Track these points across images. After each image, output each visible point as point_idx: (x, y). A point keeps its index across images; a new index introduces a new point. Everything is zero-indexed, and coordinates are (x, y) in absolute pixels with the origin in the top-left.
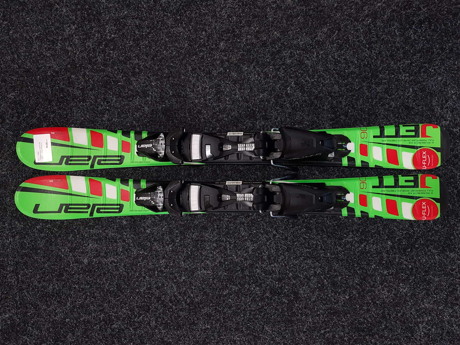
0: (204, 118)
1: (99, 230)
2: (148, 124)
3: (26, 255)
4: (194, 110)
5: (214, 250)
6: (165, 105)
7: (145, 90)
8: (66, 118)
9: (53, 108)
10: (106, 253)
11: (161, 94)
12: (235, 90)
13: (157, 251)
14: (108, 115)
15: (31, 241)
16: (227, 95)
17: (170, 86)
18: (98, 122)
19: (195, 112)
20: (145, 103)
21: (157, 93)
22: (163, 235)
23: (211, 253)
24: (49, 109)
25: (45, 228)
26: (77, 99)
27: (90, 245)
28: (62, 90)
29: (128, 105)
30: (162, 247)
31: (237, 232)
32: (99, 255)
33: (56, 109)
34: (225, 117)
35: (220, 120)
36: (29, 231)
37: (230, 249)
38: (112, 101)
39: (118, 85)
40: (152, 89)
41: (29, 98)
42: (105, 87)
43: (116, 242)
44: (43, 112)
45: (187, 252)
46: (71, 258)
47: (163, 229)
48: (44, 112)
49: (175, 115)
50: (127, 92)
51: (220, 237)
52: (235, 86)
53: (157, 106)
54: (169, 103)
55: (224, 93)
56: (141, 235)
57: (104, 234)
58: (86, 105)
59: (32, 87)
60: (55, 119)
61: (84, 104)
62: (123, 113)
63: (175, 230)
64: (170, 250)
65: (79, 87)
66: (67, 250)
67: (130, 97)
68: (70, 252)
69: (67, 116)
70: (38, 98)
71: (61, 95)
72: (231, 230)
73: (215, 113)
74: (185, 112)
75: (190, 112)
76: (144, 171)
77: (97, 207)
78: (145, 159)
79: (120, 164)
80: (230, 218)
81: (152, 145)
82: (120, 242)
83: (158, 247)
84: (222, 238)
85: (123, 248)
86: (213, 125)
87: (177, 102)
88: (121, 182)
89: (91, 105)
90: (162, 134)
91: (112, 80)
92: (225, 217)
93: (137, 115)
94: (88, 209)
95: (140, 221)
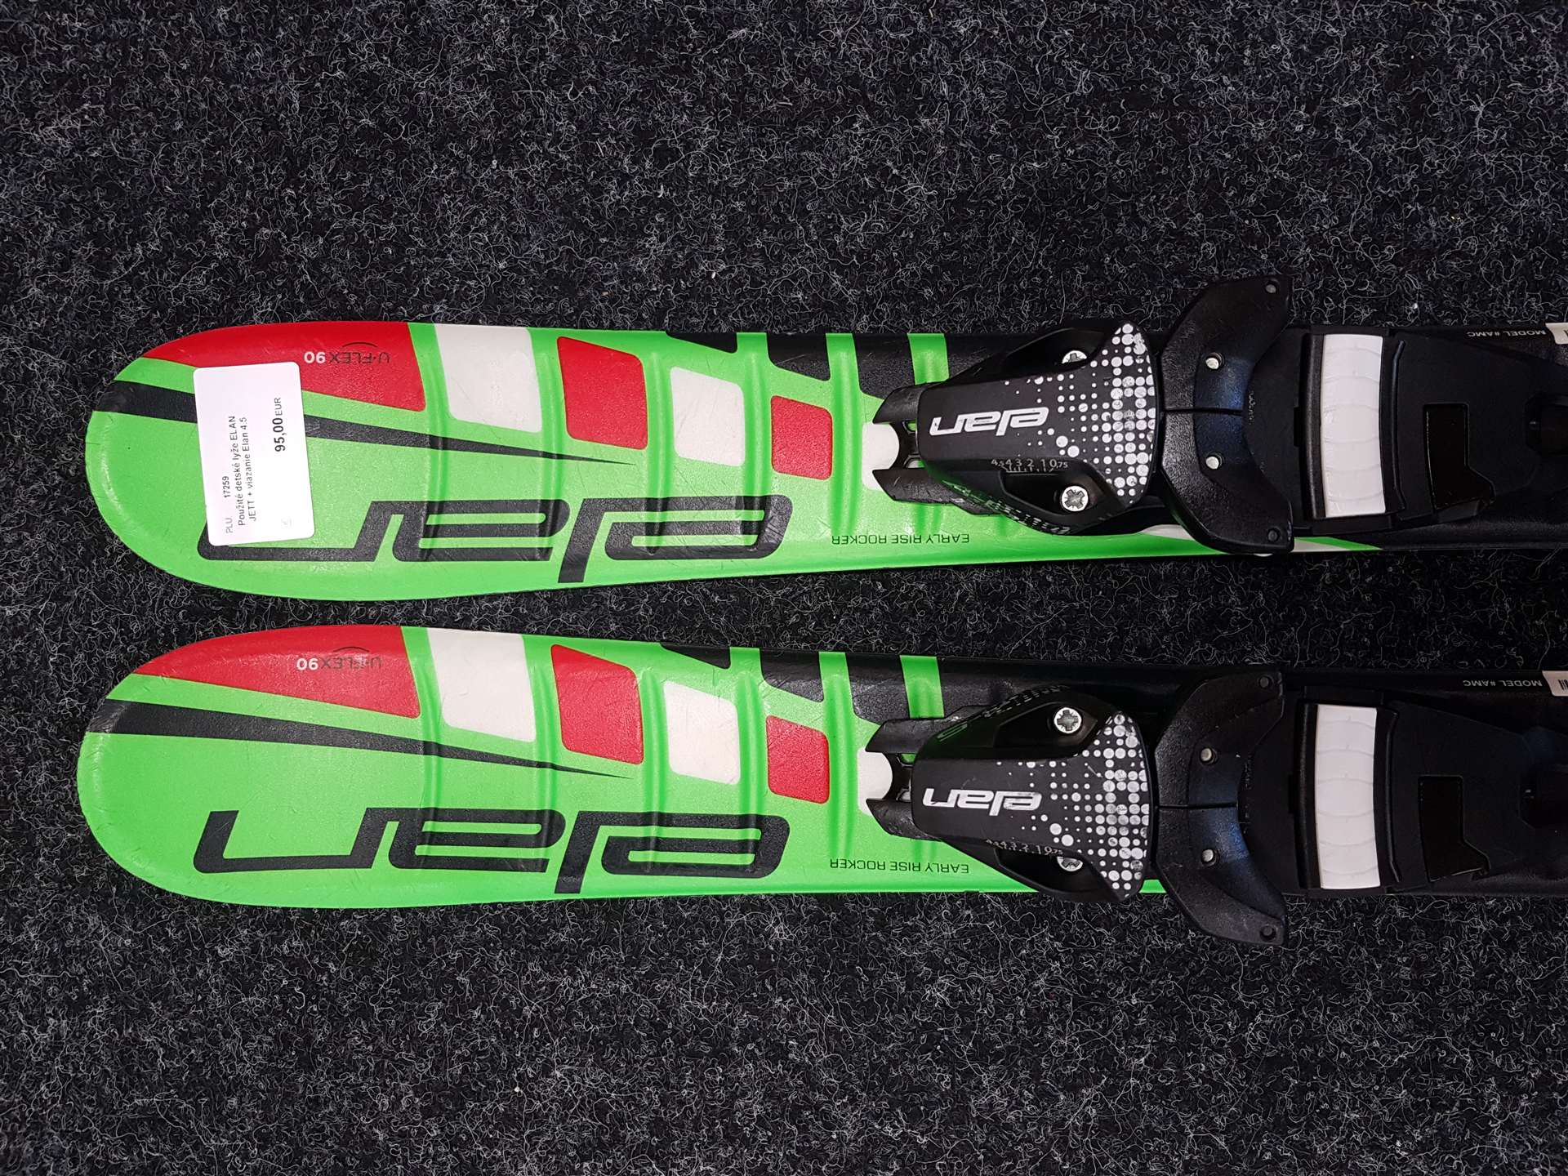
0: (1316, 241)
1: (614, 978)
2: (928, 292)
3: (155, 1124)
4: (1243, 191)
5: (1396, 1130)
6: (1040, 159)
7: (906, 67)
8: (396, 262)
9: (311, 202)
10: (657, 1126)
11: (1014, 93)
12: (1531, 47)
13: (997, 1125)
14: (662, 240)
15: (182, 1037)
16: (1470, 87)
17: (1077, 33)
18: (599, 288)
19: (1252, 199)
20: (907, 157)
21: (986, 85)
22: (1037, 1018)
23: (1374, 1147)
24: (291, 212)
25: (271, 961)
26: (462, 140)
27: (558, 1074)
28: (368, 88)
29: (792, 168)
30: (1035, 1102)
31: (1556, 1013)
32: (617, 1139)
33: (330, 210)
34: (1466, 228)
35: (1429, 254)
36: (167, 978)
37: (1508, 1126)
38: (689, 147)
39: (732, 43)
40: (954, 58)
41: (163, 146)
42: (645, 59)
43: (723, 1057)
44: (250, 233)
45: (1208, 1141)
46: (437, 1154)
47: (1041, 982)
48: (258, 228)
49: (1113, 226)
50: (790, 86)
51: (1439, 1043)
52: (1531, 20)
53: (985, 168)
54: (1072, 145)
55: (1450, 70)
56: (888, 1020)
57: (646, 1004)
58: (524, 177)
59: (184, 75)
60: (324, 268)
61: (511, 173)
62: (761, 223)
63: (1121, 990)
64: (1087, 1118)
65: (478, 66)
66: (411, 1102)
67: (805, 118)
68: (427, 1113)
69: (400, 250)
70: (219, 143)
71: (366, 121)
72: (1514, 993)
73: (1387, 205)
74: (1178, 208)
75: (1212, 204)
76: (905, 597)
77: (605, 833)
78: (937, 517)
79: (763, 549)
80: (1511, 916)
81: (1044, 412)
82: (752, 1056)
83: (1005, 1101)
84: (1450, 1053)
85: (768, 1095)
86: (1379, 288)
87: (1124, 141)
88: (764, 672)
89: (557, 176)
90: (1128, 328)
91: (690, 14)
92: (1473, 907)
93: (859, 230)
94: (548, 845)
95: (881, 925)
